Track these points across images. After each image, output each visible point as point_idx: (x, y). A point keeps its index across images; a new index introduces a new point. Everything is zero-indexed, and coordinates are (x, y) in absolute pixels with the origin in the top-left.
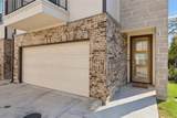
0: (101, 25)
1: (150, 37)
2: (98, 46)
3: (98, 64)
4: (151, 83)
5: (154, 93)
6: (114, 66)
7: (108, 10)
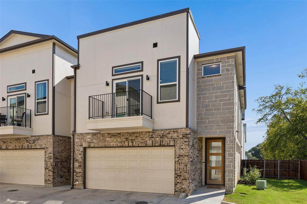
0: (185, 136)
1: (223, 139)
2: (182, 152)
3: (182, 166)
4: (224, 185)
5: (224, 191)
6: (194, 167)
7: (190, 126)
